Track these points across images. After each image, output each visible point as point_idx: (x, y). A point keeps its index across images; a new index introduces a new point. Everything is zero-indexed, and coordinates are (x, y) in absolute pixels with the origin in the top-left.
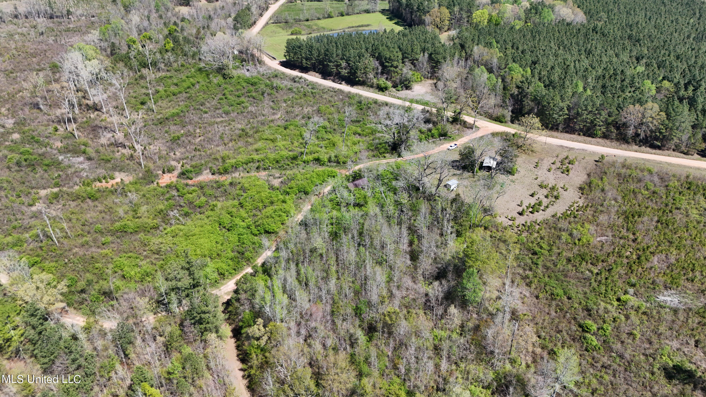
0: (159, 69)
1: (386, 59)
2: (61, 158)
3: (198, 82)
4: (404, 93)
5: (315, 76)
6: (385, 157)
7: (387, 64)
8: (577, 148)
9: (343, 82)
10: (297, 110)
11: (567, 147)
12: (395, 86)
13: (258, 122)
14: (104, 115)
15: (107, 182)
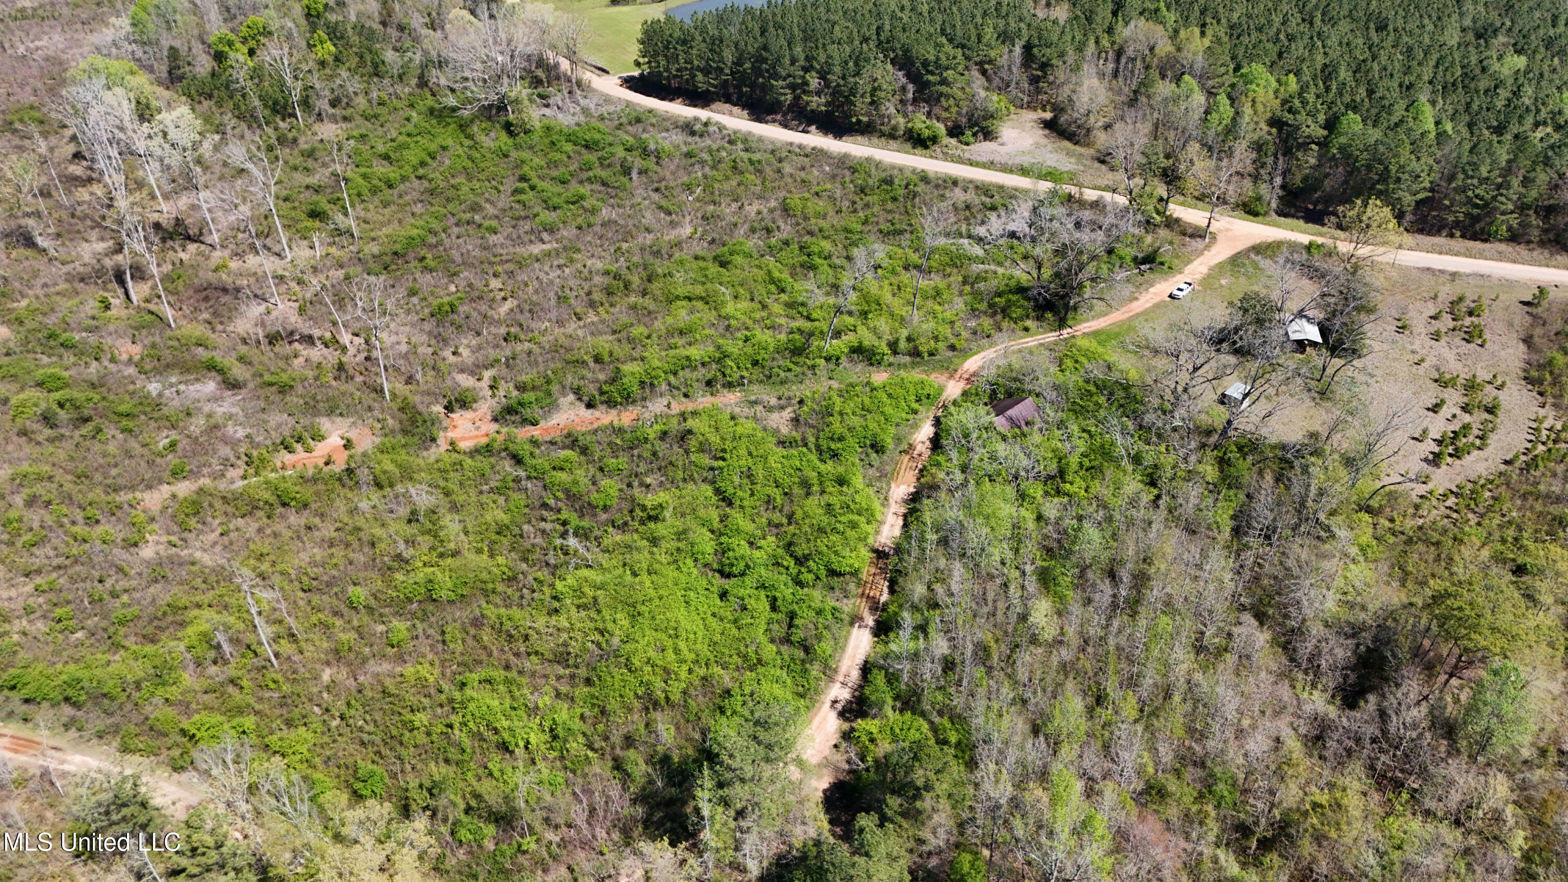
0: (319, 114)
1: (926, 64)
2: (154, 388)
3: (444, 148)
4: (983, 149)
5: (731, 114)
6: (1026, 329)
7: (931, 78)
8: (1468, 271)
9: (813, 128)
10: (728, 210)
11: (1442, 272)
12: (955, 131)
13: (642, 249)
14: (217, 254)
15: (308, 450)
